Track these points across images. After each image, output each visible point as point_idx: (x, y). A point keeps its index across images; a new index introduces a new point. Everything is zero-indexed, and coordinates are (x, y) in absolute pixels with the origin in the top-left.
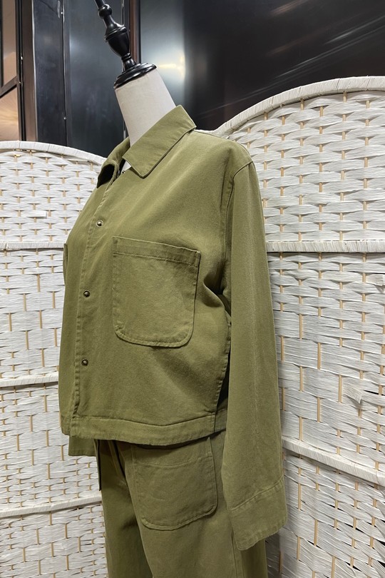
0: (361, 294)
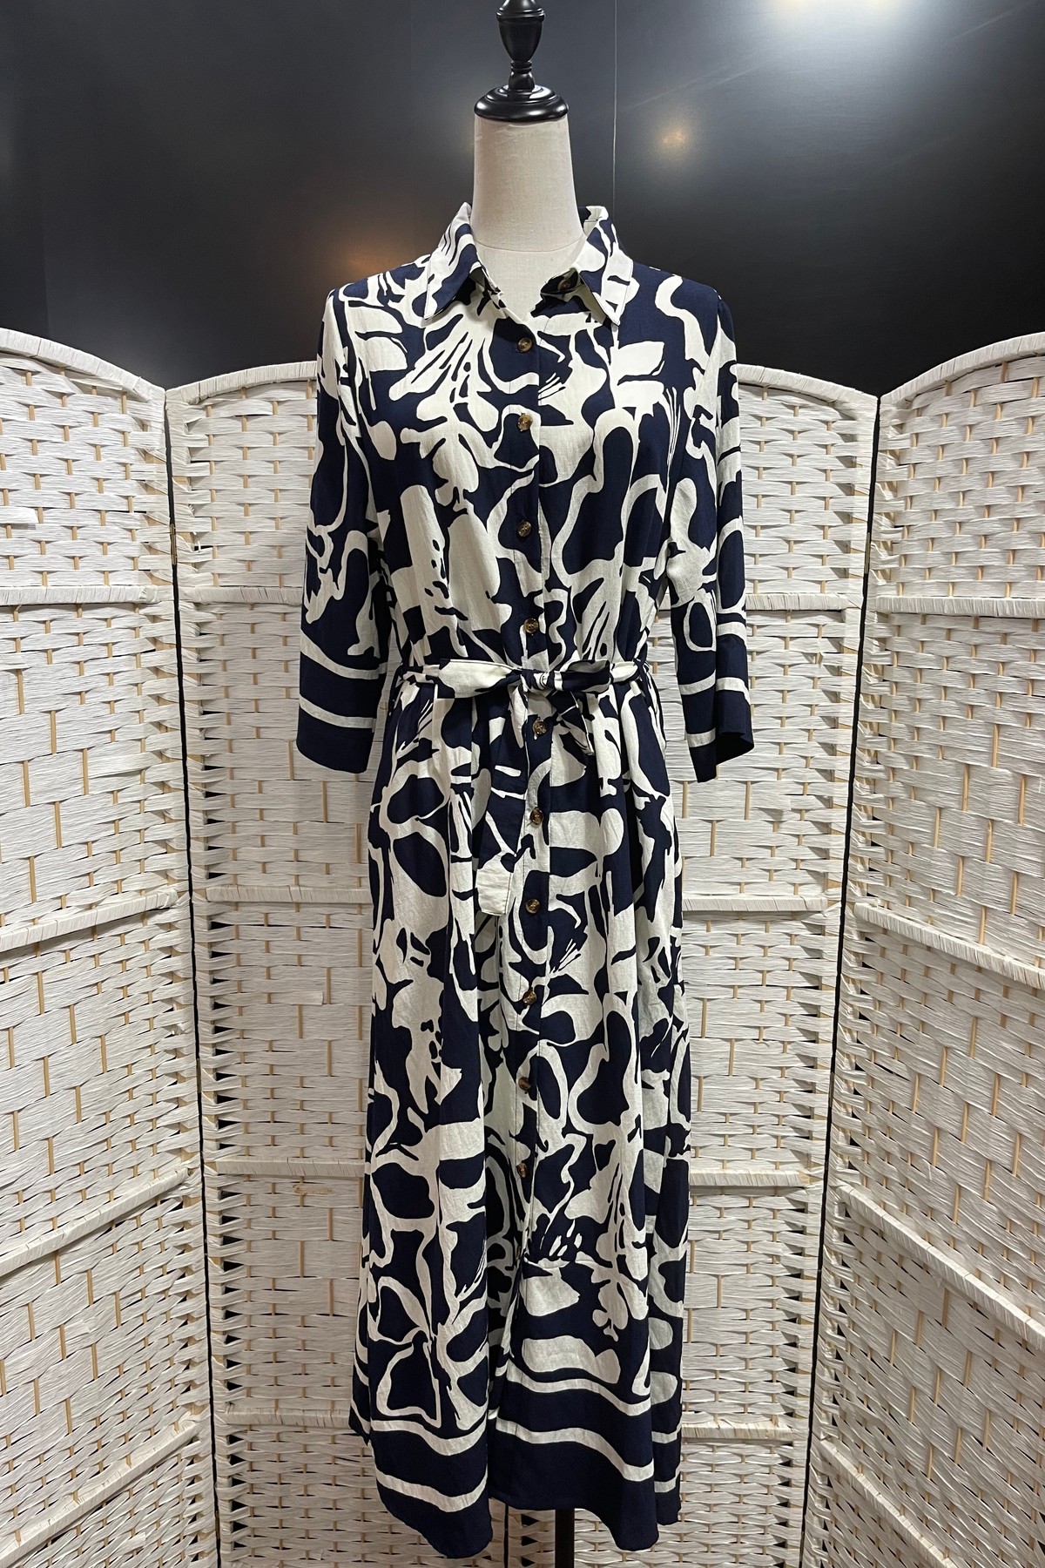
0: (783, 666)
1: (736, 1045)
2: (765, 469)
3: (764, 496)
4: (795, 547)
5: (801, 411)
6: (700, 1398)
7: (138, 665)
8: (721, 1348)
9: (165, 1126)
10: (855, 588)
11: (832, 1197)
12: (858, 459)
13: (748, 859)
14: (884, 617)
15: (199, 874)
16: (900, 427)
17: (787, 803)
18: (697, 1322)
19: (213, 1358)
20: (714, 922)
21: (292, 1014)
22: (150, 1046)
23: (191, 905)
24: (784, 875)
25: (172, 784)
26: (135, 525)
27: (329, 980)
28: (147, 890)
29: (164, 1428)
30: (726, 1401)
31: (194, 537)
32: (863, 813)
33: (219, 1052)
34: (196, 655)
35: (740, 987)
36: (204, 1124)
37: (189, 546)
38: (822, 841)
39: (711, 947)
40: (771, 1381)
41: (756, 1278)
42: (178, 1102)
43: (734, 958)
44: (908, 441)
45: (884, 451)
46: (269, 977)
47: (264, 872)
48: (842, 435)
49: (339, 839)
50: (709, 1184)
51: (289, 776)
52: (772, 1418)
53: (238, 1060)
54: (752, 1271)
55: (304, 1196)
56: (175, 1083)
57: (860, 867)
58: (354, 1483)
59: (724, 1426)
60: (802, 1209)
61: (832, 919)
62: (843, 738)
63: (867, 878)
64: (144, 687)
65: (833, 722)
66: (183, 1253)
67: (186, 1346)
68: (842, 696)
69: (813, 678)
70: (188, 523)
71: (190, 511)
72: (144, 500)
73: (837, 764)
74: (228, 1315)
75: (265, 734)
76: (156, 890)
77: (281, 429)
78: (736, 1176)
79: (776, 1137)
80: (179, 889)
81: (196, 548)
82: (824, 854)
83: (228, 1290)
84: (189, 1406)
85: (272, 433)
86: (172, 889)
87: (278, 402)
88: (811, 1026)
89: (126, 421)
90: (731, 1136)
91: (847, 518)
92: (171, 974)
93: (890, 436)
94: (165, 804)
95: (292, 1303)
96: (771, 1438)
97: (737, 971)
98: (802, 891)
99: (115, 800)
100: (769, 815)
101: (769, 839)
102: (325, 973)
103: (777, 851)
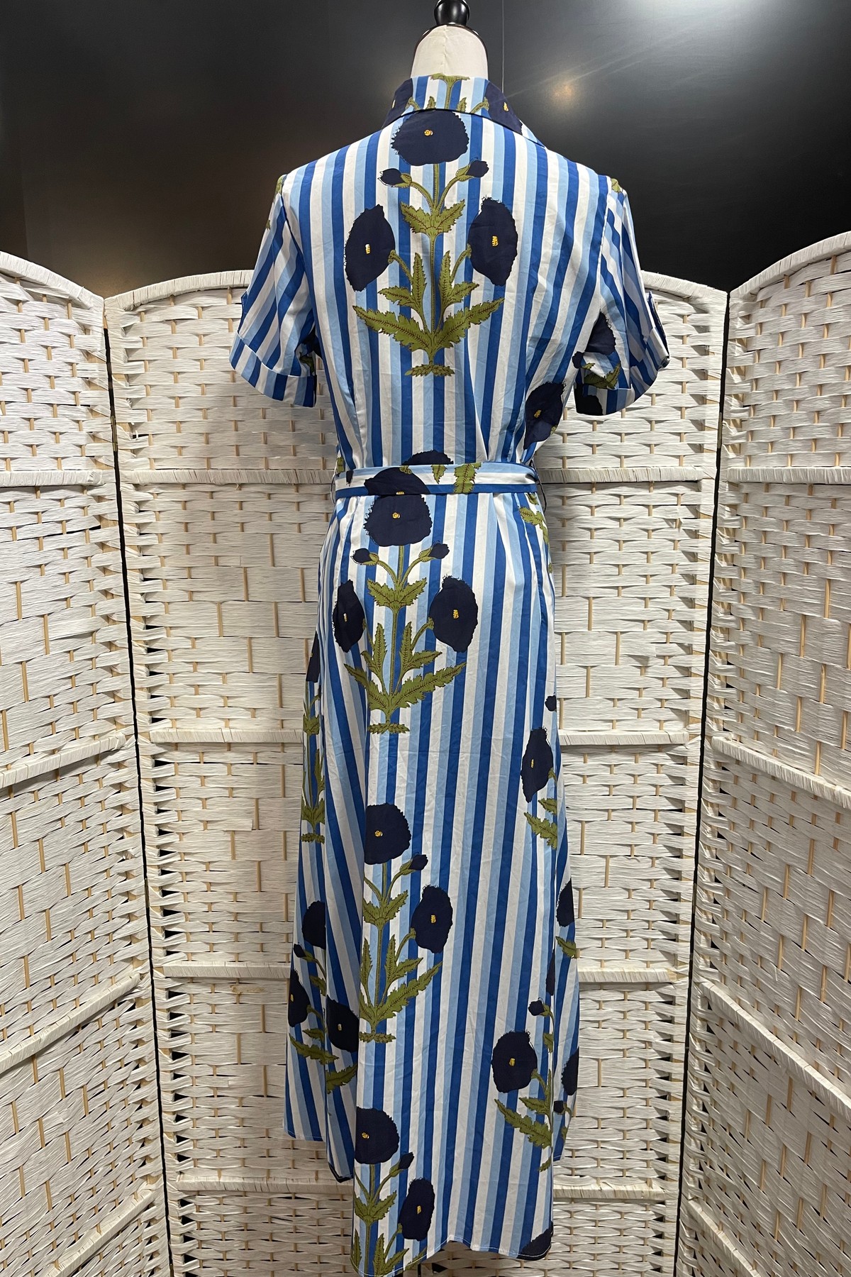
0: (647, 531)
1: (611, 860)
4: (656, 426)
5: (660, 306)
6: (586, 1164)
7: (88, 540)
8: (602, 1122)
9: (120, 939)
10: (709, 461)
11: (697, 993)
12: (710, 348)
13: (619, 700)
14: (734, 486)
15: (143, 718)
16: (747, 318)
17: (653, 650)
18: (581, 1099)
19: (164, 1135)
20: (590, 754)
21: (225, 839)
22: (106, 871)
23: (137, 746)
24: (651, 713)
25: (117, 643)
26: (83, 417)
27: (258, 809)
28: (100, 735)
29: (126, 1198)
30: (607, 1167)
31: (132, 427)
32: (718, 658)
33: (164, 872)
34: (136, 529)
35: (613, 810)
36: (152, 934)
37: (127, 434)
38: (683, 683)
39: (588, 776)
40: (646, 1149)
41: (630, 1062)
42: (130, 917)
43: (608, 786)
44: (753, 330)
45: (734, 340)
46: (204, 807)
47: (198, 716)
48: (697, 327)
49: (263, 687)
50: (589, 981)
51: (218, 633)
52: (647, 1181)
53: (180, 879)
54: (628, 1055)
55: (240, 995)
56: (126, 901)
57: (716, 705)
58: (288, 1238)
59: (605, 1188)
60: (671, 1001)
61: (693, 751)
62: (701, 593)
63: (722, 715)
64: (93, 559)
65: (692, 579)
66: (136, 1047)
67: (141, 1127)
68: (700, 556)
69: (673, 541)
70: (126, 414)
71: (128, 404)
72: (89, 396)
73: (696, 615)
74: (177, 1097)
75: (196, 597)
76: (108, 734)
77: (206, 332)
78: (612, 974)
79: (647, 940)
80: (127, 733)
81: (134, 437)
82: (685, 694)
83: (176, 1076)
84: (146, 1177)
85: (197, 335)
86: (121, 733)
87: (203, 308)
88: (676, 842)
89: (71, 326)
90: (607, 939)
91: (702, 399)
92: (122, 807)
93: (738, 327)
94: (113, 660)
95: (230, 1088)
96: (647, 1197)
97: (611, 797)
98: (666, 726)
99: (72, 659)
100: (637, 661)
101: (636, 682)
102: (253, 802)
103: (644, 692)
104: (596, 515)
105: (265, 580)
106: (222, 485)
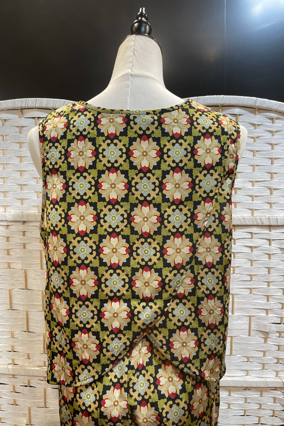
2: (257, 151)
3: (257, 166)
4: (274, 192)
5: (277, 121)
13: (251, 357)
17: (272, 328)
20: (234, 391)
24: (271, 366)
27: (30, 413)
39: (231, 404)
43: (245, 410)
49: (34, 341)
51: (9, 307)
77: (6, 133)
97: (246, 417)
98: (281, 374)
100: (262, 334)
101: (262, 347)
102: (28, 409)
103: (267, 353)
104: (237, 244)
105: (37, 277)
106: (12, 222)
